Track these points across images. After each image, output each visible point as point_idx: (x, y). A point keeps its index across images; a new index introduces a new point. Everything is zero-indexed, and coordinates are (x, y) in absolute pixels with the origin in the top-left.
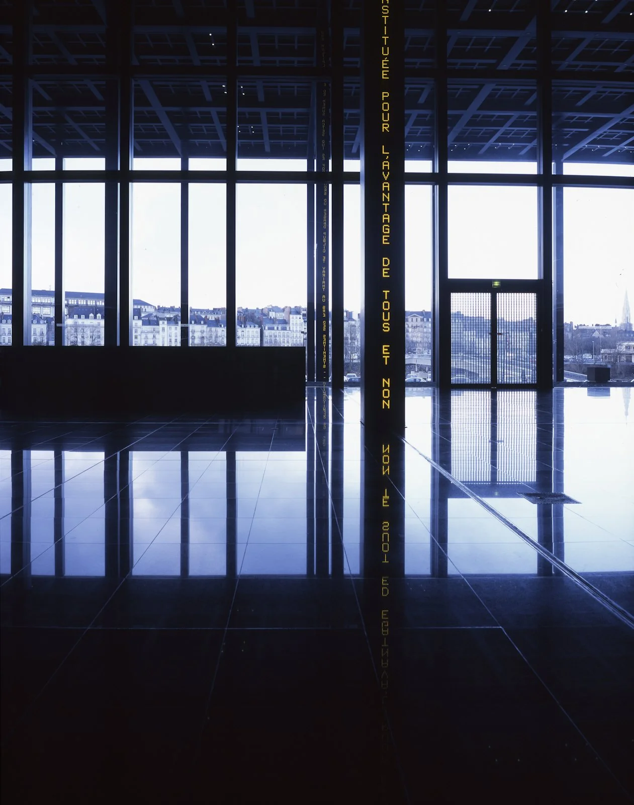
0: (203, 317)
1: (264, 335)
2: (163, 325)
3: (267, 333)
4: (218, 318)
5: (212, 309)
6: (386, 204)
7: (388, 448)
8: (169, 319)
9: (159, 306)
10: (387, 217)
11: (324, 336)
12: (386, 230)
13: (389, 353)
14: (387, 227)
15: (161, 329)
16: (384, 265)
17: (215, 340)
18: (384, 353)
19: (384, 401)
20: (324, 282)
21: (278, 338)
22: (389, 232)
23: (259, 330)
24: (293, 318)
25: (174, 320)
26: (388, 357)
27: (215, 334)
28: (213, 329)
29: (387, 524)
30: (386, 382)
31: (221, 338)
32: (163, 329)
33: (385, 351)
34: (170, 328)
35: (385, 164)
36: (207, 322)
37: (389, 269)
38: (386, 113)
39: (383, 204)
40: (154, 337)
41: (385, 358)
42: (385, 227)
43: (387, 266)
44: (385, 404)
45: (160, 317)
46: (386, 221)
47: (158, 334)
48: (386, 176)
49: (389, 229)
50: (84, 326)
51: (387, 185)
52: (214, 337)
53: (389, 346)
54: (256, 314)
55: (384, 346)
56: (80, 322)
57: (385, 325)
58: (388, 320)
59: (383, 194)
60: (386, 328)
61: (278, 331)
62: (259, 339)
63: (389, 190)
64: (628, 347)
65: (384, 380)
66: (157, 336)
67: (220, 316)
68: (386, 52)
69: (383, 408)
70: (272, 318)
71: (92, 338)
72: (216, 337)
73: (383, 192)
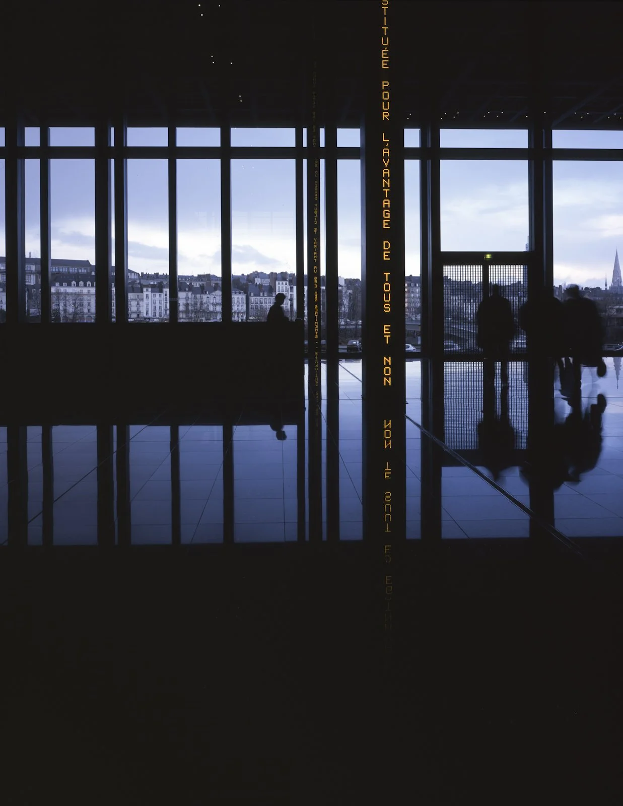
0: (188, 284)
1: (250, 301)
2: (147, 292)
3: (252, 299)
4: (203, 284)
5: (197, 276)
6: (386, 190)
7: (390, 423)
8: (153, 286)
9: (142, 273)
10: (387, 202)
11: (316, 306)
12: (387, 215)
13: (390, 333)
14: (387, 212)
15: (145, 297)
16: (384, 248)
17: (200, 308)
18: (385, 332)
19: (385, 379)
20: (315, 253)
21: (263, 305)
22: (389, 217)
23: (244, 297)
24: (279, 284)
25: (158, 287)
26: (390, 336)
27: (200, 301)
28: (198, 296)
29: (389, 494)
30: (388, 360)
31: (206, 305)
32: (147, 296)
33: (386, 331)
34: (155, 295)
35: (385, 151)
36: (191, 289)
37: (389, 252)
38: (386, 102)
39: (384, 190)
40: (138, 304)
41: (386, 337)
42: (386, 212)
43: (387, 249)
44: (386, 381)
45: (144, 284)
46: (386, 206)
47: (141, 301)
48: (386, 162)
49: (389, 214)
50: (67, 294)
51: (387, 171)
52: (199, 304)
53: (390, 326)
54: (241, 280)
55: (385, 326)
56: (62, 289)
57: (386, 306)
58: (388, 301)
59: (384, 180)
60: (387, 309)
61: (263, 298)
62: (245, 305)
63: (389, 176)
64: (619, 310)
65: (385, 358)
66: (141, 303)
67: (204, 283)
68: (385, 42)
69: (385, 385)
70: (258, 284)
71: (75, 305)
72: (202, 303)
73: (384, 178)
